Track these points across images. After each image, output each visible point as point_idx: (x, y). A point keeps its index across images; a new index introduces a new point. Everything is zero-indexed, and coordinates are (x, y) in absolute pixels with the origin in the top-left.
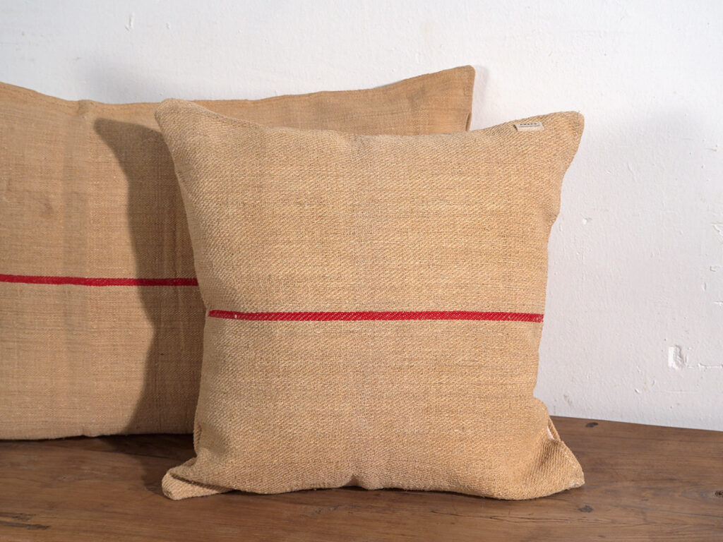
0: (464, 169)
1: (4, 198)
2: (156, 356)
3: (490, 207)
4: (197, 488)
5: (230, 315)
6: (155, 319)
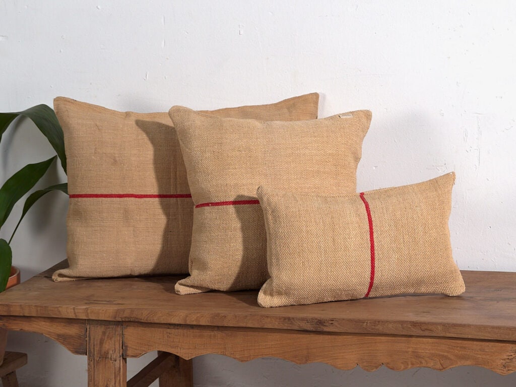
0: (316, 134)
1: (93, 157)
2: (168, 232)
4: (192, 289)
5: (207, 205)
6: (167, 214)
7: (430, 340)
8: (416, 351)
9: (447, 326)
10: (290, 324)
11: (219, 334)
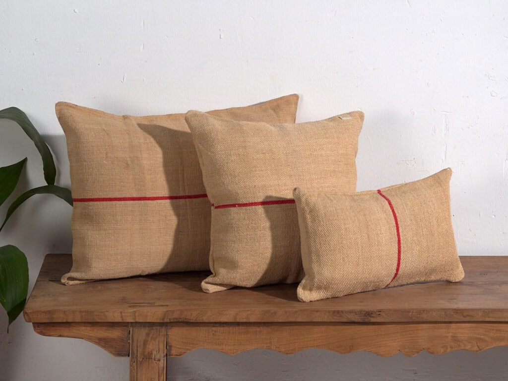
0: (327, 136)
1: (104, 161)
2: (178, 232)
3: (341, 152)
4: (219, 287)
5: (234, 205)
6: (178, 215)
7: (468, 325)
8: (456, 335)
9: (486, 312)
10: (339, 317)
11: (264, 330)
